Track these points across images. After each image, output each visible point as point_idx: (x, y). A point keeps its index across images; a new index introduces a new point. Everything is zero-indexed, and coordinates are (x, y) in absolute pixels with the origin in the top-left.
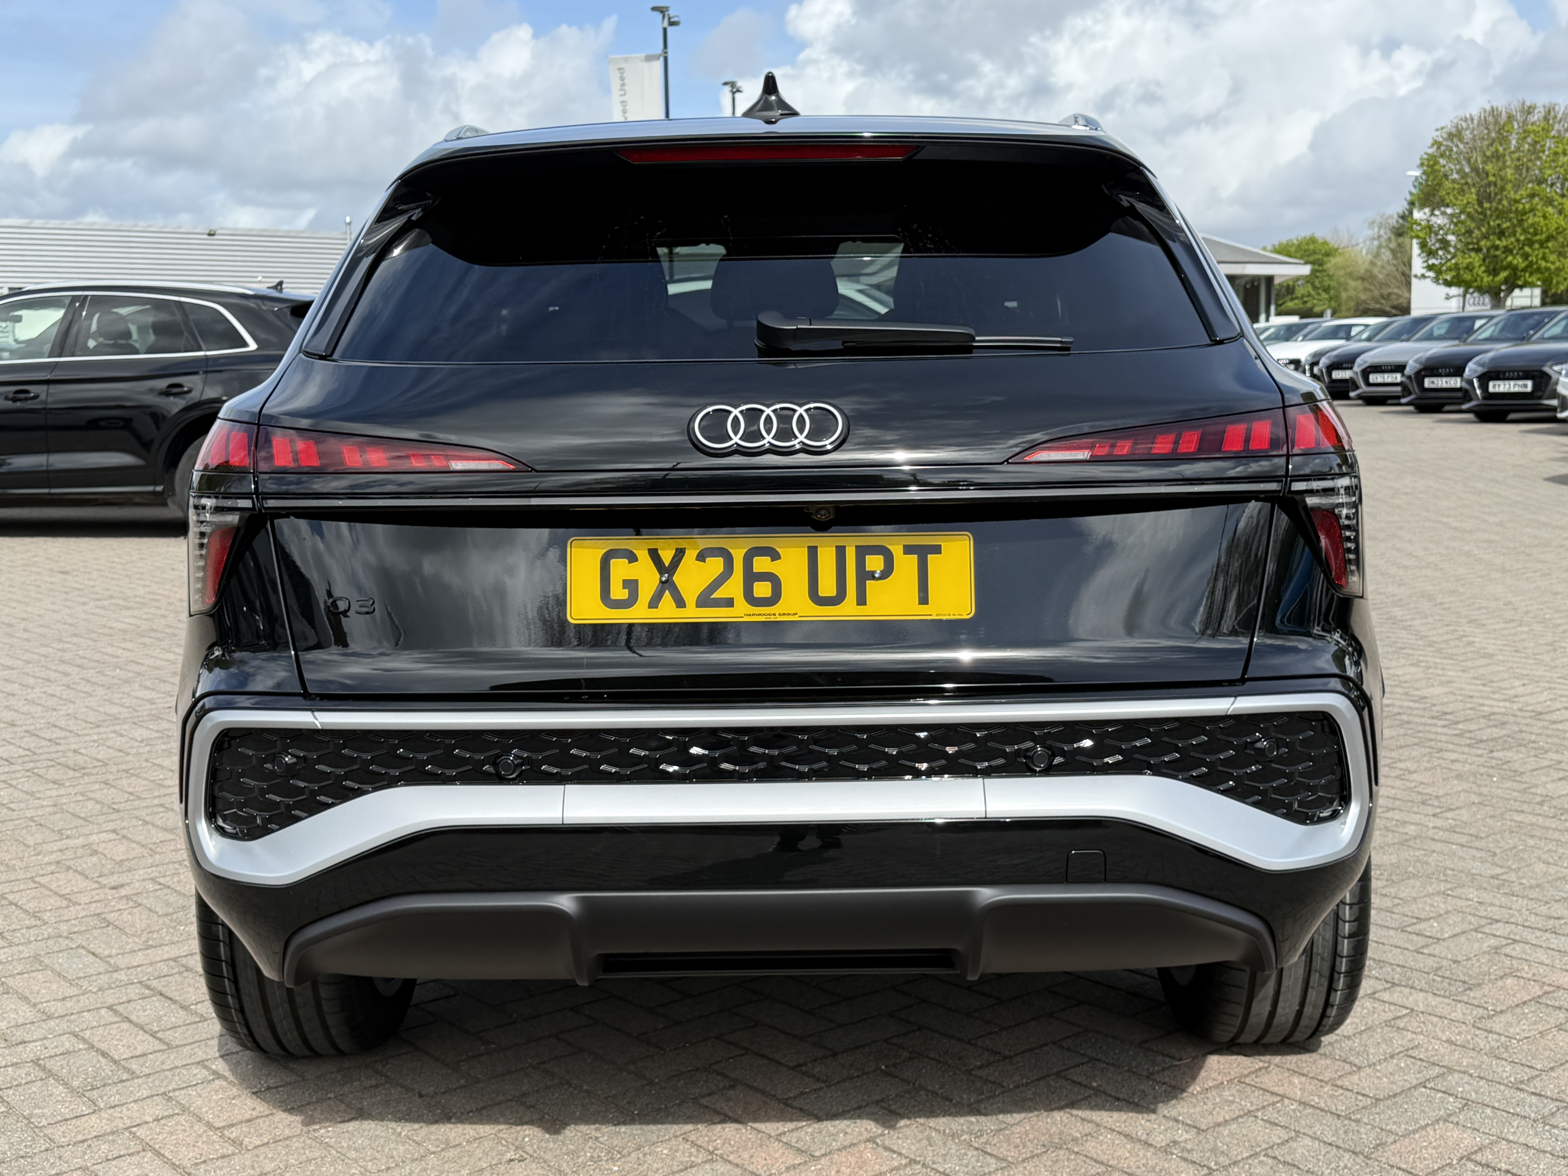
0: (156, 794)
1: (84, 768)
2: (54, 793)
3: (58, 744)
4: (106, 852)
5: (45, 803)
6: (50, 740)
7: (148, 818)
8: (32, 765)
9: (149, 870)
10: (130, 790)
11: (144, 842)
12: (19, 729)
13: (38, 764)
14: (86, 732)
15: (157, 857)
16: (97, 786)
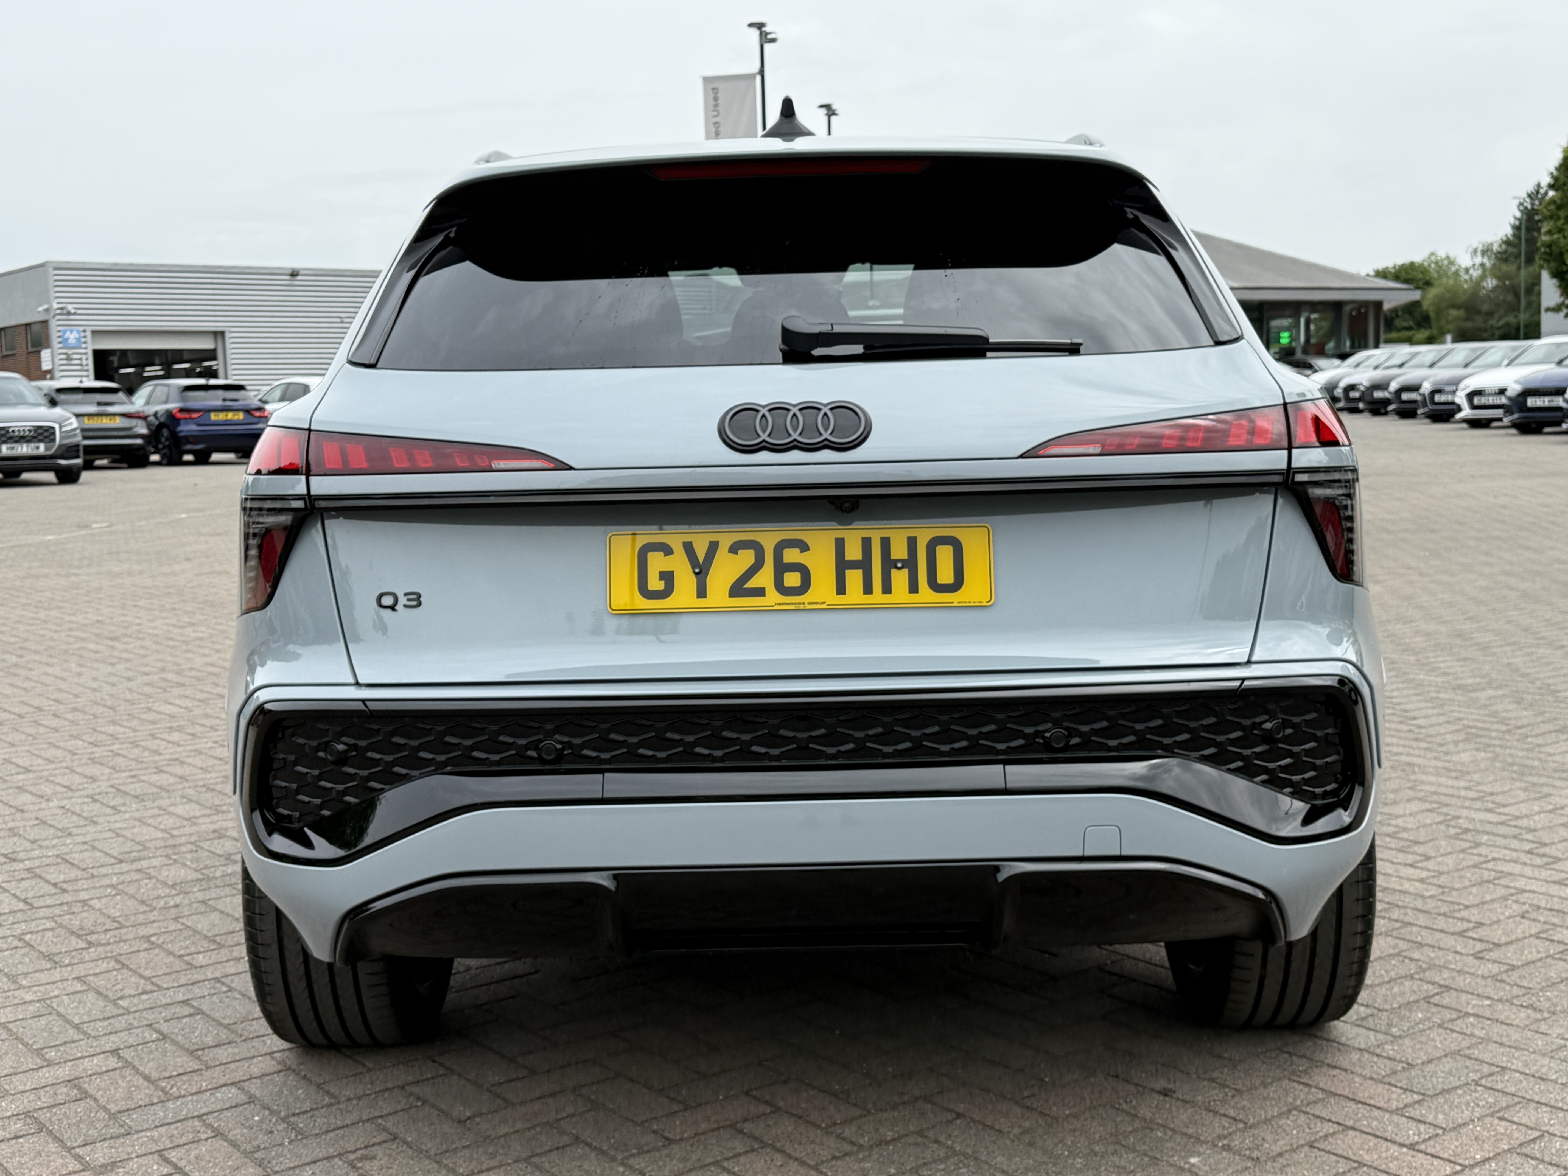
0: (183, 980)
1: (93, 933)
2: (43, 977)
3: (64, 891)
4: (99, 1095)
5: (28, 997)
6: (55, 885)
7: (164, 1027)
8: (23, 926)
9: (155, 1133)
10: (147, 973)
11: (154, 1075)
12: (16, 866)
13: (33, 926)
14: (104, 871)
15: (170, 1105)
16: (103, 966)
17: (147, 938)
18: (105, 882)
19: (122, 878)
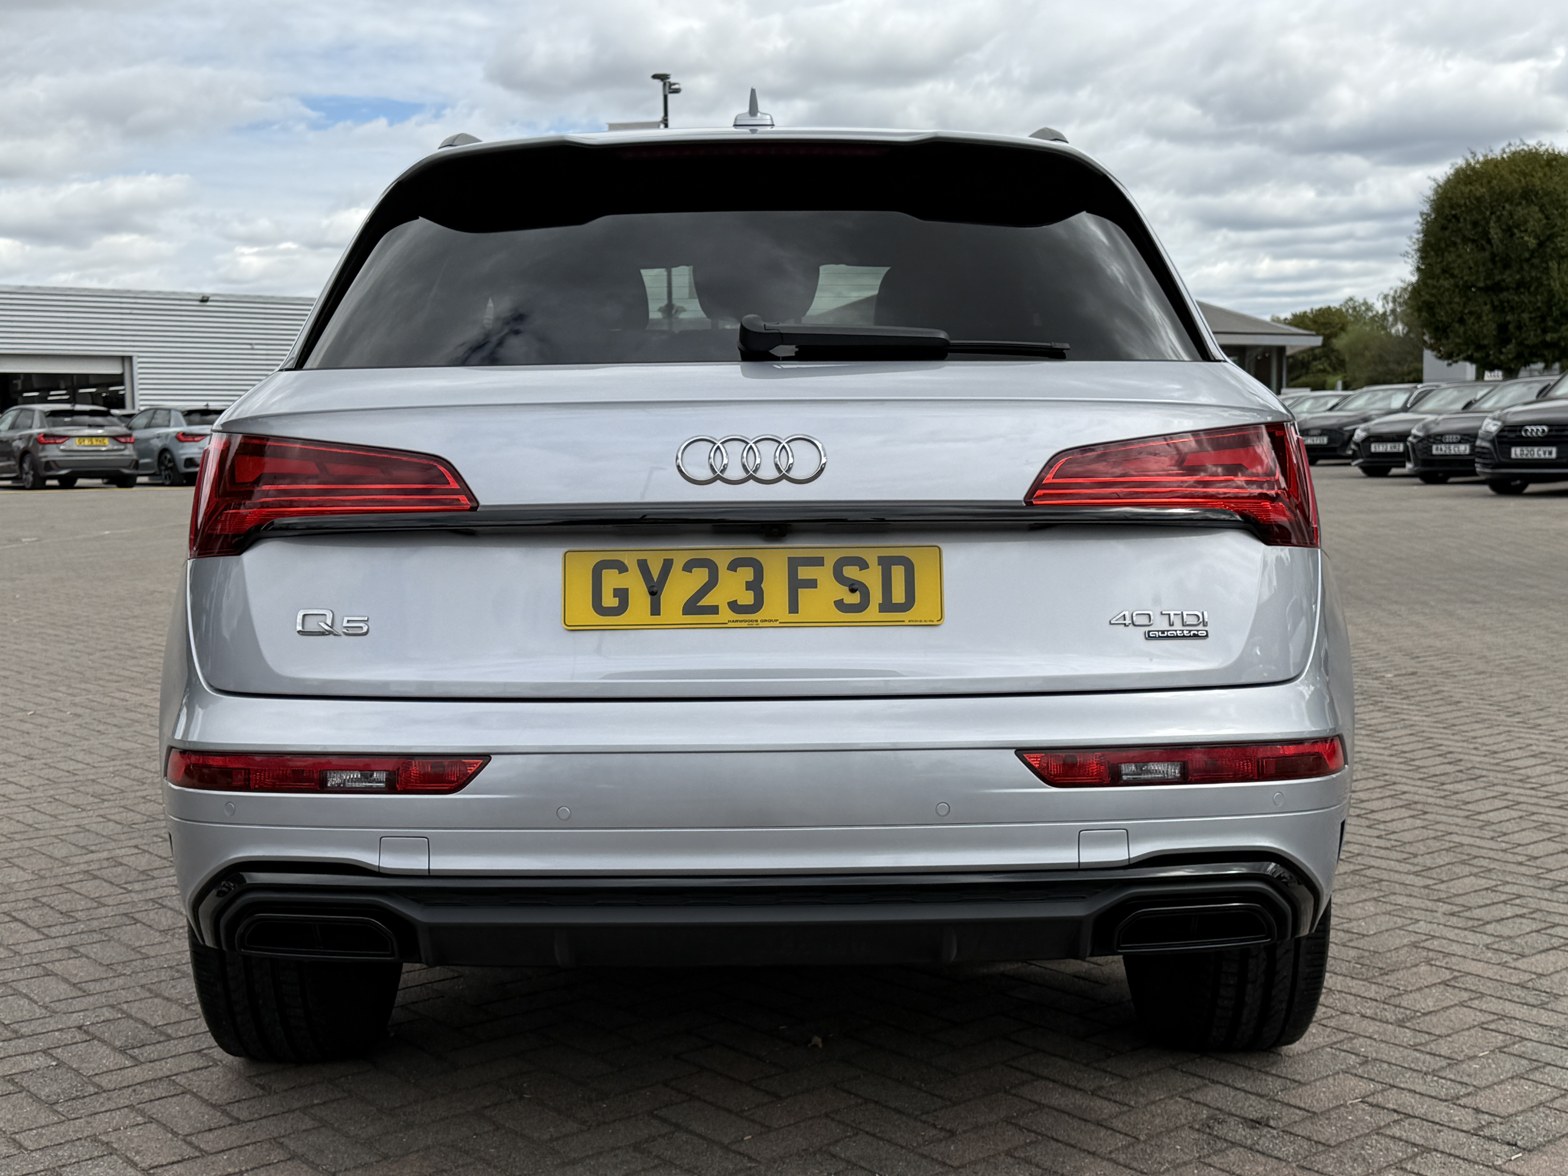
17: (144, 798)
18: (104, 770)
19: (116, 768)
